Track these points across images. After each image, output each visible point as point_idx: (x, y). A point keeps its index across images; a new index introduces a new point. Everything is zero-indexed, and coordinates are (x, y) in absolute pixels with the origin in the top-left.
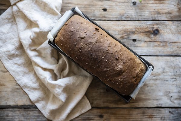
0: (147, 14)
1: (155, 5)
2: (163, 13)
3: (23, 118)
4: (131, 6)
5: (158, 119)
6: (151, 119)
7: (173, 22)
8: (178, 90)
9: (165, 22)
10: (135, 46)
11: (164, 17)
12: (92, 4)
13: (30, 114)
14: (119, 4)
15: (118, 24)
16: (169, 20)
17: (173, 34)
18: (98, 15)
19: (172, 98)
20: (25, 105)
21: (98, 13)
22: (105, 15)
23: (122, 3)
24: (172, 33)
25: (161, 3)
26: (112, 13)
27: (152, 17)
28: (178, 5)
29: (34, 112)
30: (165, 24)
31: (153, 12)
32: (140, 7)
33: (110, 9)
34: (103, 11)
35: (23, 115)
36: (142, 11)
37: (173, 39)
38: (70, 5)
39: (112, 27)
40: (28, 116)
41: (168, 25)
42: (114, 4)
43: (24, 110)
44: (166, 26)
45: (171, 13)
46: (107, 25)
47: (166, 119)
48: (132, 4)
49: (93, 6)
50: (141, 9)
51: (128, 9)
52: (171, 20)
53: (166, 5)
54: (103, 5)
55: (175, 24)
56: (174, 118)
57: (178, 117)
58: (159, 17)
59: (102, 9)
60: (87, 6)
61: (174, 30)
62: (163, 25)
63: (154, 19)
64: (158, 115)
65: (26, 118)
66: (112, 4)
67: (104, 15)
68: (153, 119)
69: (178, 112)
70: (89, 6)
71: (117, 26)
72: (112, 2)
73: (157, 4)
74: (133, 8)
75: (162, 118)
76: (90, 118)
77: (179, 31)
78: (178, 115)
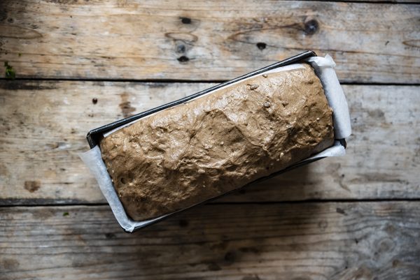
6: (295, 227)
7: (350, 4)
8: (356, 161)
9: (332, 5)
10: (263, 60)
13: (12, 219)
15: (224, 7)
17: (350, 33)
19: (345, 179)
24: (348, 30)
29: (24, 214)
30: (332, 10)
37: (350, 45)
39: (208, 13)
40: (9, 224)
41: (340, 11)
44: (335, 13)
46: (198, 7)
47: (329, 225)
55: (354, 9)
56: (345, 224)
57: (355, 221)
61: (351, 23)
62: (327, 10)
64: (311, 216)
65: (3, 229)
68: (300, 226)
69: (356, 209)
71: (220, 11)
77: (364, 25)
78: (355, 216)
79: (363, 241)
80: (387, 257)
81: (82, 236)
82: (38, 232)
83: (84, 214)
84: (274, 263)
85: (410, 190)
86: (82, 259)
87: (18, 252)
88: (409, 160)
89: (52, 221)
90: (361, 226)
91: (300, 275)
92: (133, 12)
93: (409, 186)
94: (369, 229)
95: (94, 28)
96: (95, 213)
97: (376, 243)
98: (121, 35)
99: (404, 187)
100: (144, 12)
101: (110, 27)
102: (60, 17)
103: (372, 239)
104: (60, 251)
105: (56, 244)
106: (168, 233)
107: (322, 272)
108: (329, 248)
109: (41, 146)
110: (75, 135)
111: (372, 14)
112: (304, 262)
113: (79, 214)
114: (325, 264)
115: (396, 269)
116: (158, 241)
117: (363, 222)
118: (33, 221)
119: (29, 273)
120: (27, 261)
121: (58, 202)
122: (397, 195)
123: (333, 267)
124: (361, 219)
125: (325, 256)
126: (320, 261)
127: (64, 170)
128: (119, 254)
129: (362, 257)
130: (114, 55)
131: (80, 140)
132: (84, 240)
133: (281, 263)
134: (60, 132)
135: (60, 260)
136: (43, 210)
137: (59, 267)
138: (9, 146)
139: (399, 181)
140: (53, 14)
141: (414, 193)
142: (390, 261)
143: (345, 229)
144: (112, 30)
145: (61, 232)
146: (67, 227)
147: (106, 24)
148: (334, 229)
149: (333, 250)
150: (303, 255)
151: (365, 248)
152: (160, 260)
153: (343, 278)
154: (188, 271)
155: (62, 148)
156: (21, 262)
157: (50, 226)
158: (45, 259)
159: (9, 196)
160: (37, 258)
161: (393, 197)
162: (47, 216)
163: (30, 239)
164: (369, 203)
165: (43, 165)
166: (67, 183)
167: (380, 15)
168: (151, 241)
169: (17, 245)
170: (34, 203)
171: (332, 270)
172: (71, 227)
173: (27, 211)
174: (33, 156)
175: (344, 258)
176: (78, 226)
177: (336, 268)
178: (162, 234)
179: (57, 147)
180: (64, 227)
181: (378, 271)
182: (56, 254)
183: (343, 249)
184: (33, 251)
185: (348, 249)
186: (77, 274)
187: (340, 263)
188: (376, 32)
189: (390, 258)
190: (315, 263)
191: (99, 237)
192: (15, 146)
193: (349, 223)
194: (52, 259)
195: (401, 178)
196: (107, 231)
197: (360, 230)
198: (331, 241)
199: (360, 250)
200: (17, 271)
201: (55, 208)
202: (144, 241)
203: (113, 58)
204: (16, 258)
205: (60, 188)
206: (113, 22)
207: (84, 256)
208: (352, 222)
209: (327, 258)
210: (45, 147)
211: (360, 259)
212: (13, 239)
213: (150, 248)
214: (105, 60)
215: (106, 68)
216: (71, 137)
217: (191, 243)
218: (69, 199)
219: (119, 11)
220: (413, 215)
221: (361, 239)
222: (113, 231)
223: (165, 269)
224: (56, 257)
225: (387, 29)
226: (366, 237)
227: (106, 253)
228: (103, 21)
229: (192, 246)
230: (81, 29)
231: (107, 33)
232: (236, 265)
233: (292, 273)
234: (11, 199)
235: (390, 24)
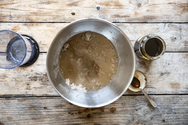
0: (109, 17)
1: (116, 10)
2: (122, 17)
3: (5, 106)
4: (95, 10)
5: (119, 104)
6: (113, 105)
11: (123, 20)
12: (62, 9)
13: (10, 102)
14: (85, 9)
16: (128, 22)
17: (131, 34)
18: (68, 18)
20: (6, 95)
21: (67, 17)
22: (74, 18)
23: (87, 8)
24: (130, 33)
25: (120, 8)
26: (79, 16)
27: (113, 20)
28: (134, 9)
29: (15, 100)
31: (114, 16)
32: (103, 11)
33: (78, 13)
34: (71, 15)
35: (5, 103)
36: (104, 14)
37: (132, 38)
38: (43, 10)
40: (9, 104)
41: (127, 26)
42: (81, 9)
43: (5, 99)
44: (125, 27)
45: (129, 17)
47: (126, 104)
48: (96, 9)
49: (63, 10)
50: (104, 13)
51: (93, 13)
52: (129, 22)
53: (125, 9)
54: (71, 10)
55: (132, 25)
57: (136, 103)
58: (119, 19)
59: (71, 13)
60: (58, 11)
61: (131, 30)
62: (122, 26)
63: (115, 21)
64: (119, 101)
65: (7, 105)
66: (79, 9)
67: (72, 18)
68: (115, 105)
69: (136, 98)
70: (59, 11)
72: (80, 7)
73: (117, 9)
74: (98, 12)
75: (122, 103)
76: (62, 105)
77: (136, 31)
78: (136, 101)
79: (139, 110)
80: (149, 116)
81: (35, 108)
82: (19, 107)
83: (36, 100)
84: (106, 119)
85: (156, 91)
86: (35, 116)
87: (12, 114)
88: (155, 80)
89: (24, 102)
90: (138, 104)
91: (115, 123)
92: (53, 29)
93: (156, 89)
94: (141, 106)
95: (39, 35)
96: (40, 100)
97: (144, 111)
98: (49, 37)
99: (154, 90)
100: (57, 28)
101: (45, 34)
102: (28, 31)
103: (143, 109)
104: (27, 113)
105: (26, 111)
106: (66, 107)
107: (124, 122)
108: (126, 113)
109: (21, 76)
110: (33, 72)
111: (139, 27)
112: (117, 118)
113: (34, 100)
114: (125, 119)
115: (152, 121)
116: (63, 110)
117: (139, 103)
118: (18, 103)
119: (16, 122)
120: (15, 117)
121: (27, 96)
122: (151, 93)
123: (128, 120)
124: (138, 102)
125: (125, 116)
126: (123, 117)
127: (29, 84)
128: (48, 115)
129: (139, 116)
130: (46, 44)
131: (34, 74)
132: (36, 110)
133: (108, 118)
134: (27, 71)
135: (27, 117)
136: (21, 99)
137: (27, 119)
138: (9, 76)
139: (152, 87)
140: (25, 30)
141: (158, 92)
142: (150, 118)
143: (132, 106)
144: (46, 35)
145: (27, 107)
146: (30, 105)
147: (43, 33)
148: (128, 106)
149: (128, 114)
150: (116, 115)
151: (140, 113)
152: (63, 117)
153: (132, 124)
154: (74, 121)
155: (28, 76)
156: (13, 118)
157: (24, 105)
158: (22, 116)
159: (9, 94)
160: (19, 116)
161: (150, 94)
162: (23, 101)
163: (17, 109)
164: (141, 96)
165: (21, 82)
166: (30, 89)
167: (142, 27)
168: (60, 110)
169: (12, 111)
170: (18, 96)
171: (128, 121)
172: (31, 105)
173: (15, 99)
174: (18, 79)
175: (132, 117)
176: (34, 105)
177: (129, 120)
178: (64, 107)
179: (26, 76)
180: (29, 105)
181: (145, 121)
182: (26, 115)
183: (132, 113)
184: (17, 114)
185: (134, 113)
186: (33, 122)
187: (131, 119)
188: (141, 33)
189: (150, 117)
190: (121, 119)
191: (41, 108)
192: (12, 76)
193: (133, 103)
194: (24, 116)
195: (153, 87)
196: (44, 106)
197: (138, 106)
198: (127, 110)
199: (138, 113)
200: (12, 121)
201: (26, 98)
202: (57, 110)
203: (46, 45)
204: (12, 116)
205: (27, 91)
206: (46, 32)
207: (36, 116)
208: (135, 103)
209: (126, 117)
210: (22, 76)
211: (138, 117)
212: (11, 109)
213: (60, 113)
214: (43, 45)
215: (43, 48)
216: (31, 73)
217: (74, 111)
218: (30, 95)
219: (48, 28)
220: (158, 100)
221: (138, 109)
222: (46, 106)
223: (65, 120)
224: (26, 116)
225: (145, 32)
226: (140, 109)
227: (43, 114)
228: (43, 32)
229: (75, 112)
230: (35, 35)
231: (44, 36)
232: (91, 119)
233: (112, 122)
234: (10, 95)
235: (146, 30)
